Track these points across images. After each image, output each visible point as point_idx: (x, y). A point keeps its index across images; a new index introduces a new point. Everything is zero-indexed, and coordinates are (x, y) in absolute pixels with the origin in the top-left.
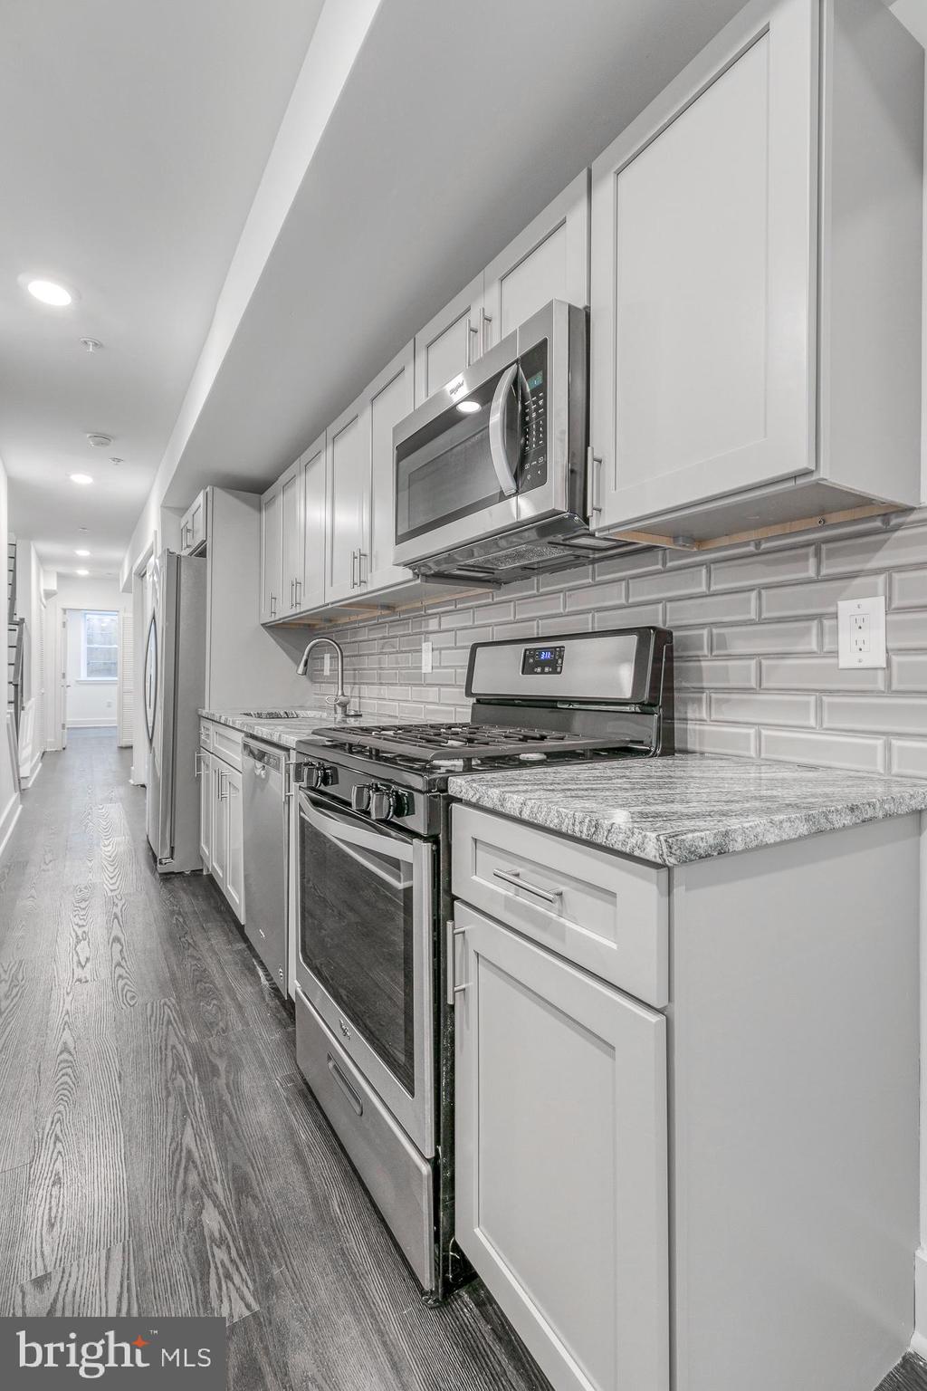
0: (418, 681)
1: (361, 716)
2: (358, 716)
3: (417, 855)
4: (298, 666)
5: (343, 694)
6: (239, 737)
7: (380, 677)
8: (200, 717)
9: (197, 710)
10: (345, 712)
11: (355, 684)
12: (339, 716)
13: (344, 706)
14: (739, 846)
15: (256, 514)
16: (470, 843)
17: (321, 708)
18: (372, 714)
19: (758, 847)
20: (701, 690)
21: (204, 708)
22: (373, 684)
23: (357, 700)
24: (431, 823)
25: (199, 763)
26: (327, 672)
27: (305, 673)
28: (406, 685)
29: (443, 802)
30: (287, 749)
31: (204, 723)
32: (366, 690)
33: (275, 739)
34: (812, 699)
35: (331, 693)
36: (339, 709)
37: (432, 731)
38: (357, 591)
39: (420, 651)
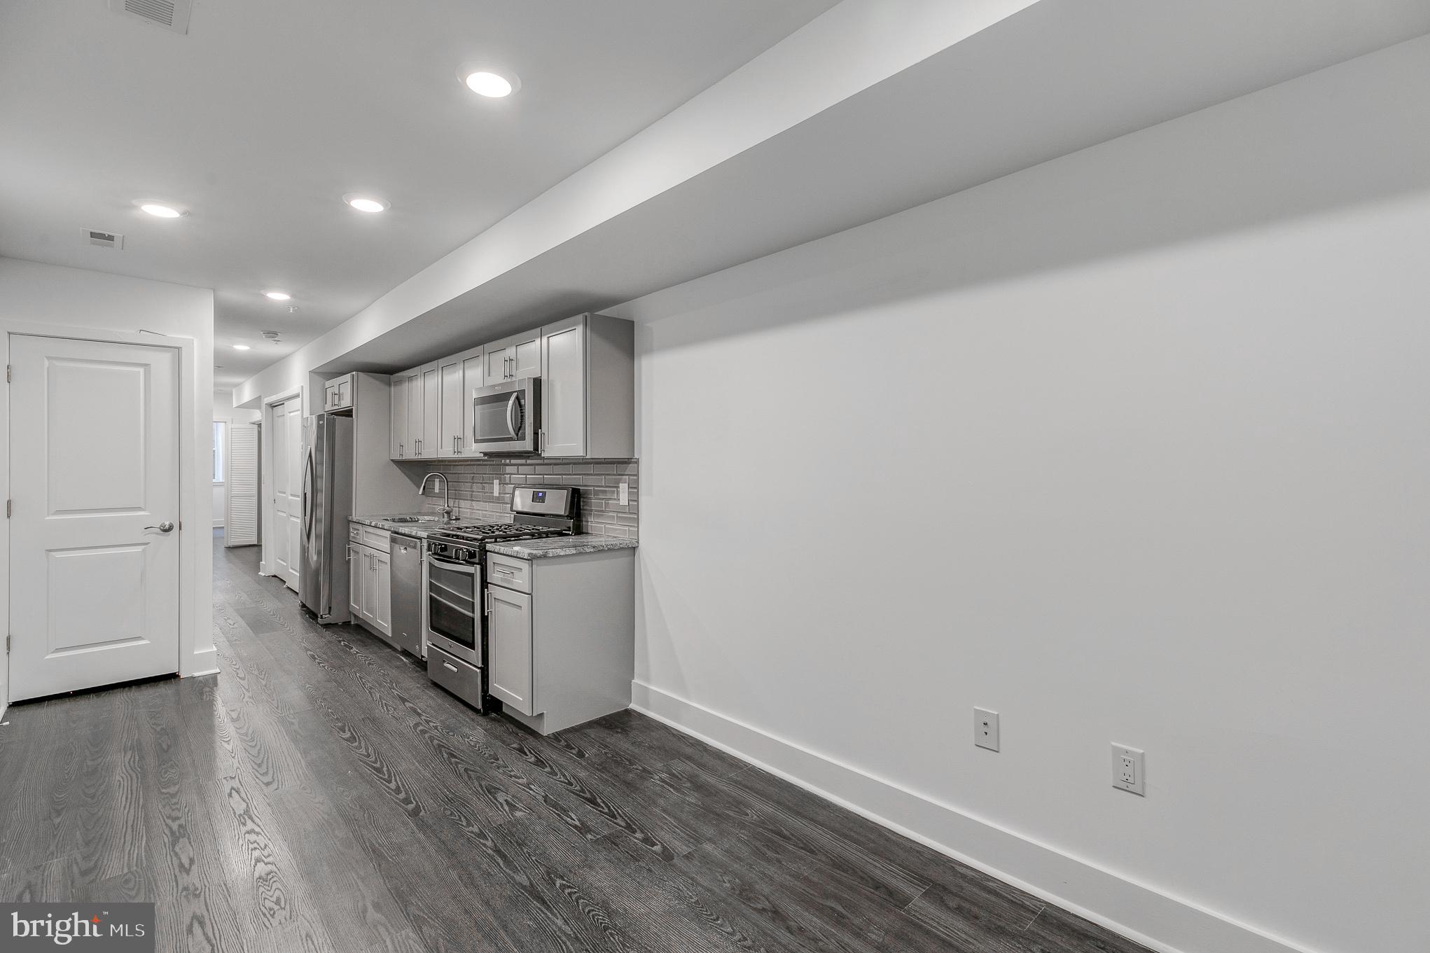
0: (491, 500)
1: (459, 519)
2: (457, 519)
3: (475, 570)
4: (419, 488)
5: (448, 506)
6: (388, 534)
7: (472, 496)
8: (349, 521)
9: (347, 517)
10: (449, 517)
11: (455, 499)
12: (446, 519)
13: (448, 513)
14: (551, 555)
15: (387, 388)
16: (492, 564)
17: (433, 514)
18: (466, 518)
19: (557, 556)
20: (592, 510)
21: (351, 515)
22: (467, 500)
23: (457, 509)
24: (480, 560)
25: (349, 551)
26: (437, 490)
27: (423, 494)
28: (486, 502)
29: (484, 552)
30: (420, 539)
31: (352, 525)
32: (463, 503)
33: (414, 534)
34: (615, 515)
35: (441, 505)
36: (446, 515)
37: (487, 528)
38: (456, 456)
39: (493, 483)
